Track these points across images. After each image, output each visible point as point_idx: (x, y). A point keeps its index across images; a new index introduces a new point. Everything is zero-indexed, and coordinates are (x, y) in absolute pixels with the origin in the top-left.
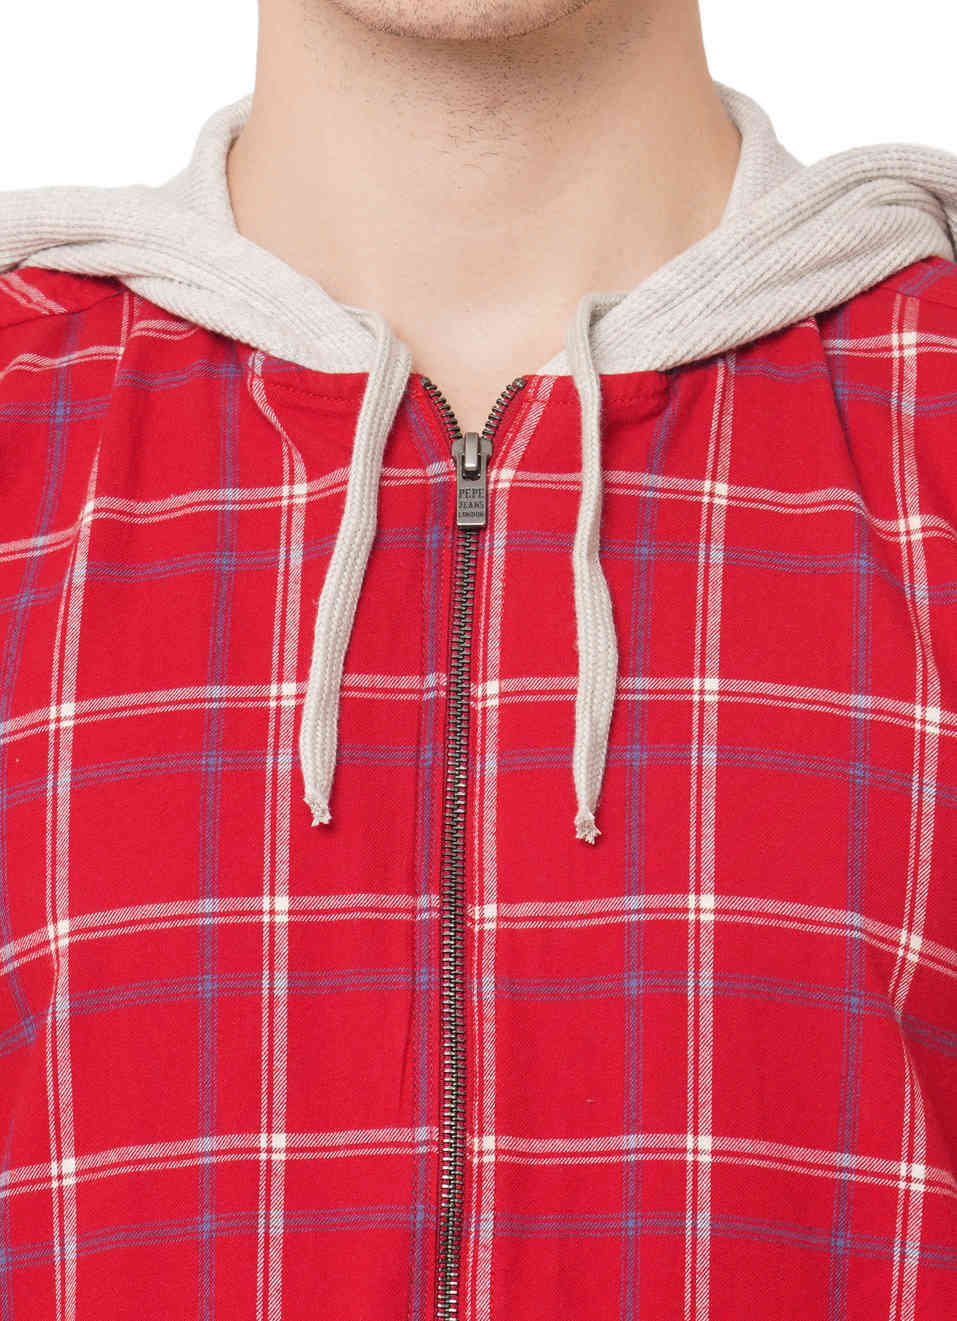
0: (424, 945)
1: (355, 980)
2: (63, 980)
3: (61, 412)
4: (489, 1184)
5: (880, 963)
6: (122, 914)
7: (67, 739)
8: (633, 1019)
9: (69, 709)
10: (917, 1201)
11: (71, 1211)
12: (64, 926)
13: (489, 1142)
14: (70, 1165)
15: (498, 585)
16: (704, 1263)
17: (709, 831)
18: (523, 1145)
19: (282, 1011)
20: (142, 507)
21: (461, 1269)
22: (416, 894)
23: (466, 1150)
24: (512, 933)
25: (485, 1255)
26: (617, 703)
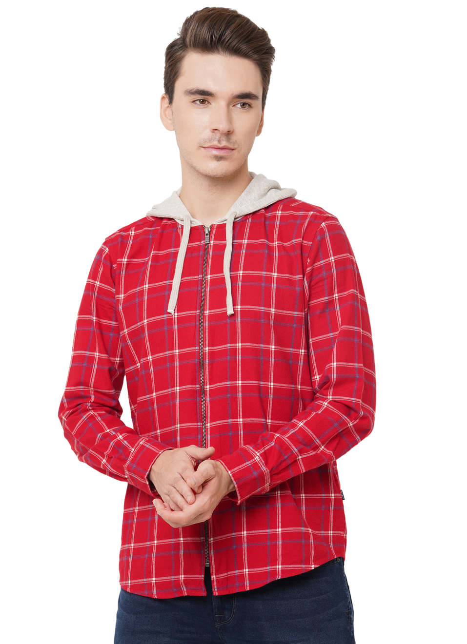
0: (197, 319)
1: (187, 325)
2: (146, 329)
3: (151, 236)
4: (207, 355)
5: (268, 315)
6: (153, 318)
7: (147, 290)
8: (228, 326)
9: (147, 286)
10: (273, 352)
11: (152, 364)
12: (146, 320)
13: (207, 348)
14: (151, 357)
15: (210, 260)
16: (240, 363)
17: (240, 296)
18: (212, 348)
19: (177, 331)
20: (160, 252)
21: (204, 368)
22: (196, 310)
23: (203, 350)
24: (211, 315)
25: (207, 366)
26: (231, 277)
